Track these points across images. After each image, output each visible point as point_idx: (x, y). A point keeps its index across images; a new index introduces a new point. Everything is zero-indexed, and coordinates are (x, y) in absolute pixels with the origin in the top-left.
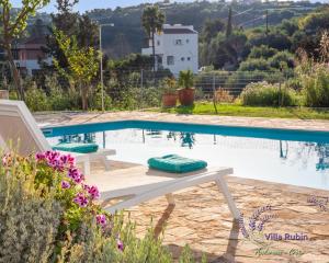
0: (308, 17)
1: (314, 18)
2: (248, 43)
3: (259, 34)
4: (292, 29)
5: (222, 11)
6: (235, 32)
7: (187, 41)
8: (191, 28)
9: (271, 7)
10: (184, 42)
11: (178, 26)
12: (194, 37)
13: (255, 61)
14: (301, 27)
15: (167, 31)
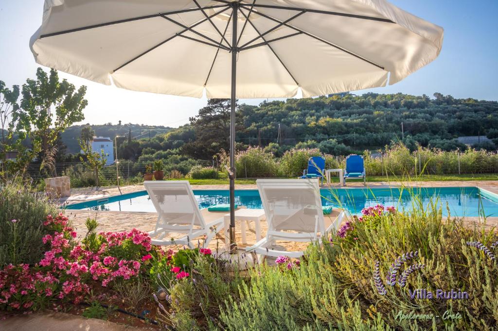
0: (169, 134)
1: (172, 134)
2: (140, 147)
3: (144, 142)
4: (161, 140)
5: (119, 130)
6: (133, 141)
7: (107, 146)
8: (109, 138)
9: (145, 128)
10: (105, 146)
11: (101, 137)
12: (111, 144)
13: (146, 156)
14: (166, 139)
15: (96, 140)
